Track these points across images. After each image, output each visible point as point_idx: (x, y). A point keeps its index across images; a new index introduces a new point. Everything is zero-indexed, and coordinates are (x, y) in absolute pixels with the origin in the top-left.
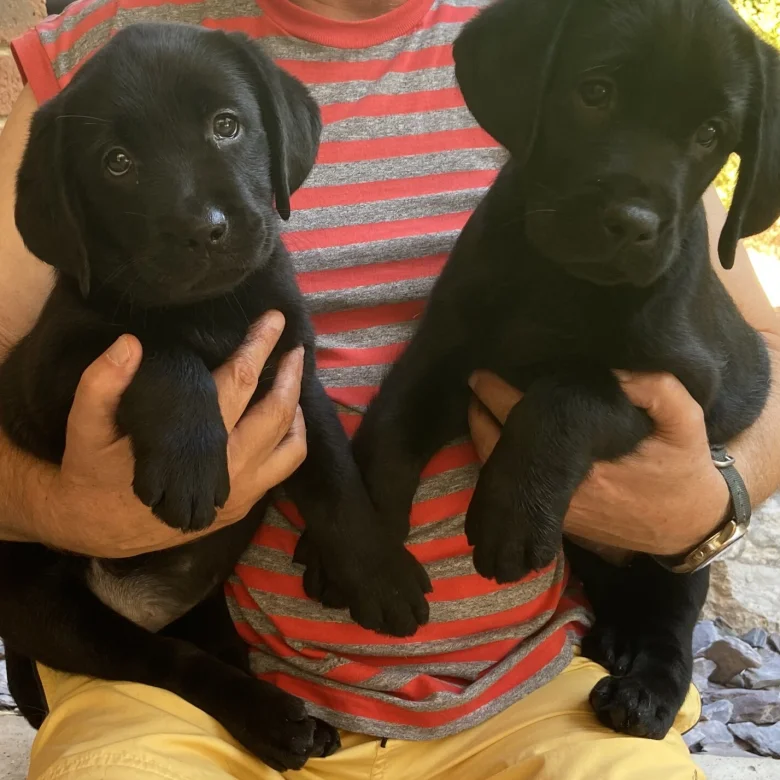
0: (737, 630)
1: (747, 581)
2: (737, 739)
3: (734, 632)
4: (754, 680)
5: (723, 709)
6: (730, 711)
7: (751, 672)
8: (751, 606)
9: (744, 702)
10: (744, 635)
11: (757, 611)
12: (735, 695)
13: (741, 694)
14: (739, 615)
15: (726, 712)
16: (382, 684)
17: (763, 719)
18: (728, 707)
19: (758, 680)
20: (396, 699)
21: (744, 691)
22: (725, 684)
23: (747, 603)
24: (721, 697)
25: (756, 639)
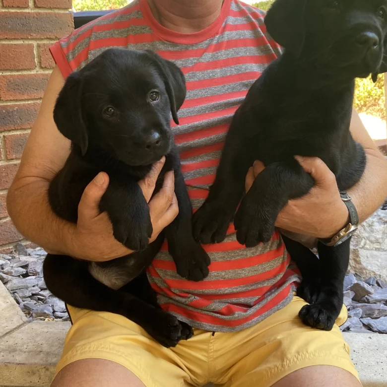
0: (364, 278)
1: (367, 257)
2: (364, 325)
3: (362, 279)
4: (371, 300)
5: (358, 312)
6: (361, 313)
7: (369, 296)
8: (369, 268)
9: (366, 309)
10: (367, 280)
11: (372, 270)
12: (363, 306)
13: (366, 306)
14: (364, 271)
15: (359, 313)
16: (212, 308)
17: (375, 316)
18: (360, 311)
19: (372, 300)
20: (218, 315)
21: (366, 304)
22: (359, 301)
23: (367, 267)
24: (357, 307)
25: (371, 282)
